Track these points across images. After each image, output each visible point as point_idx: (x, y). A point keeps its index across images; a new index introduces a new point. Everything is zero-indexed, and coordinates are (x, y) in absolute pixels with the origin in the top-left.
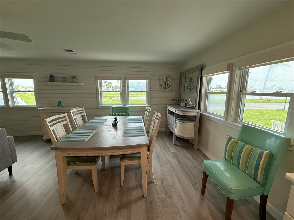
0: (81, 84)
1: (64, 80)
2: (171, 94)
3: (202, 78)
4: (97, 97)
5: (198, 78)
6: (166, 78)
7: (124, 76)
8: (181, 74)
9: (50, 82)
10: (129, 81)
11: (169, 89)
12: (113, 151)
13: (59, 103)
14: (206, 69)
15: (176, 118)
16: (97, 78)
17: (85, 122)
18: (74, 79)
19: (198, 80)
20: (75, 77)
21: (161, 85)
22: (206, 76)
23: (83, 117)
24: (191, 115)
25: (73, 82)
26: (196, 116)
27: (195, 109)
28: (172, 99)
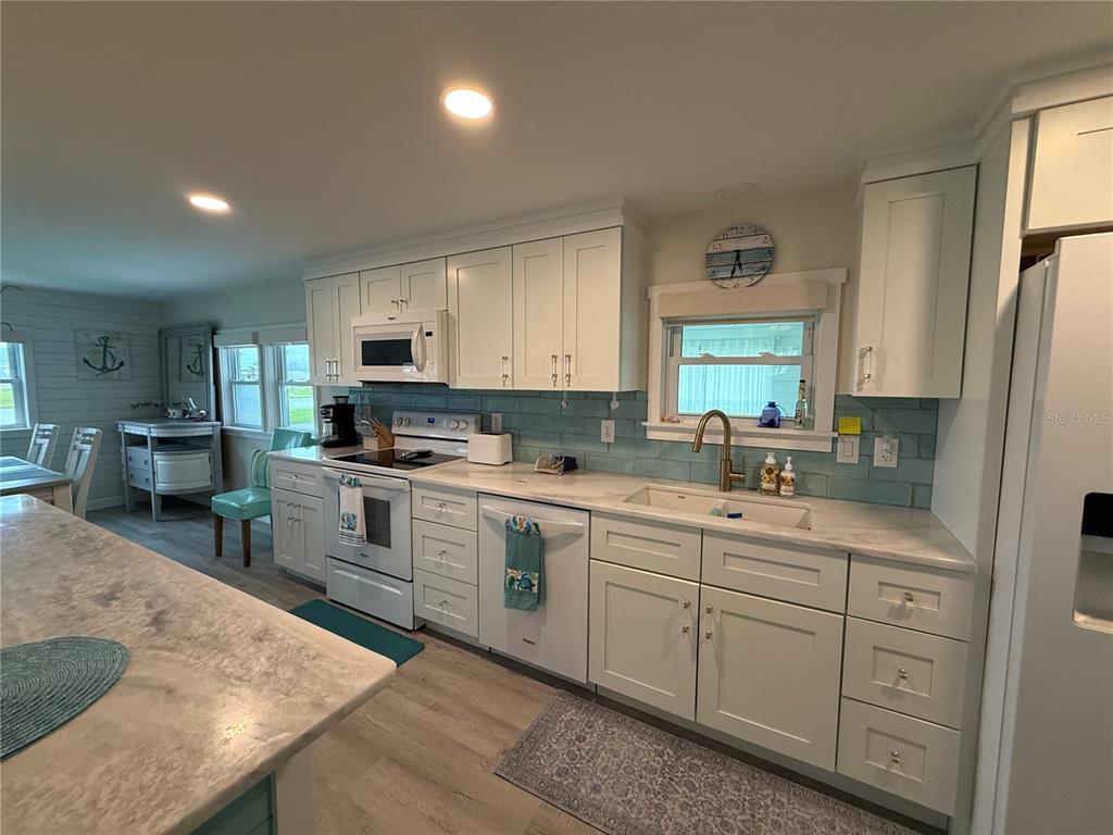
6: (105, 339)
8: (160, 332)
11: (120, 374)
15: (154, 450)
21: (86, 362)
22: (225, 348)
26: (210, 436)
27: (207, 421)
28: (135, 403)
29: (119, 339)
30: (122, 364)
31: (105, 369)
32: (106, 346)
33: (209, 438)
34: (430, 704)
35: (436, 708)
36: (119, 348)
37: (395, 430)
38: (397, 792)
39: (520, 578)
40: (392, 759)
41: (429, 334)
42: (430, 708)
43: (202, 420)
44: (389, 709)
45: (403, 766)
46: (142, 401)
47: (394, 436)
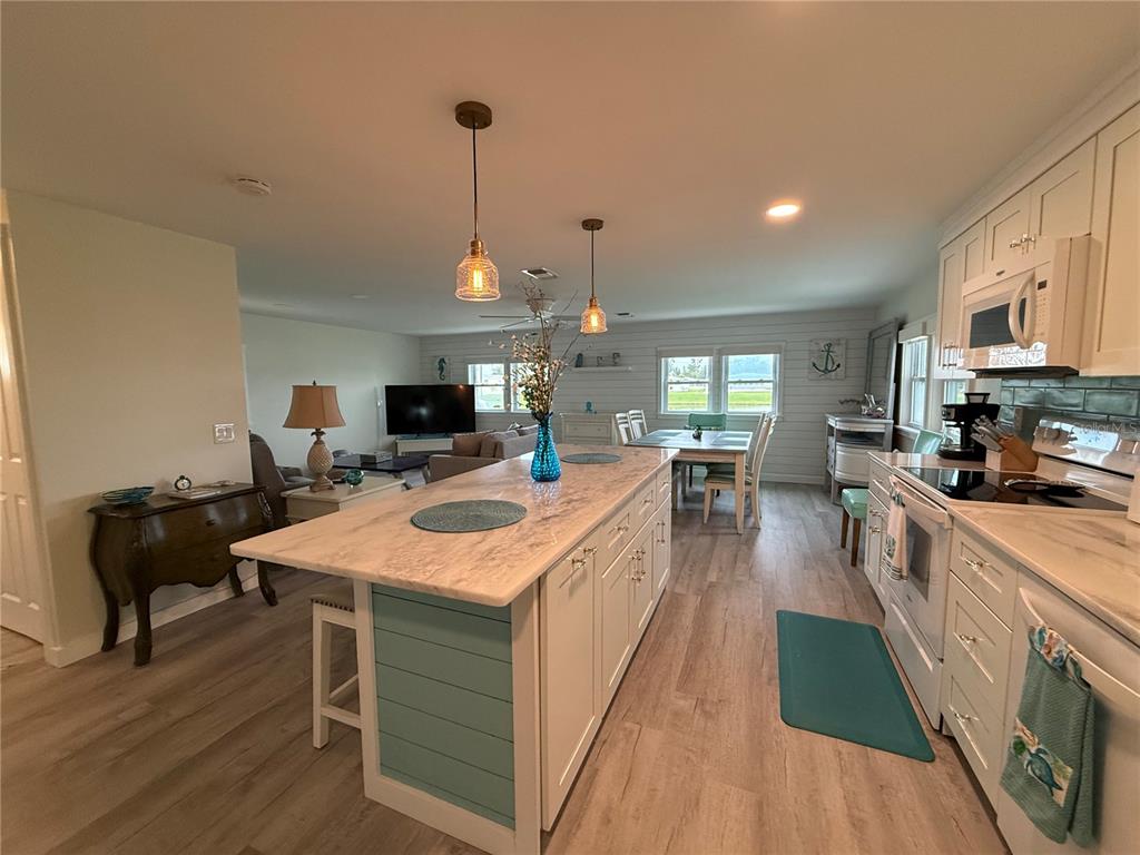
0: (630, 368)
1: (600, 362)
2: (844, 387)
3: (900, 347)
4: (658, 395)
5: (889, 348)
6: (829, 345)
7: (718, 347)
8: (870, 334)
9: (577, 366)
10: (732, 358)
11: (836, 375)
12: (697, 455)
13: (589, 404)
14: (907, 325)
15: (837, 441)
16: (659, 355)
17: (643, 434)
18: (617, 360)
19: (889, 353)
20: (618, 355)
21: (814, 365)
22: (909, 343)
23: (641, 425)
24: (867, 430)
25: (615, 364)
26: (883, 433)
27: (885, 418)
28: (843, 399)
29: (839, 344)
30: (838, 366)
31: (826, 371)
32: (829, 351)
33: (881, 435)
34: (856, 812)
35: (857, 824)
36: (838, 351)
37: (1038, 447)
38: (731, 830)
39: (1033, 751)
40: (760, 805)
41: (1042, 285)
42: (850, 816)
43: (878, 417)
44: (813, 770)
45: (761, 822)
46: (848, 398)
47: (1037, 455)
